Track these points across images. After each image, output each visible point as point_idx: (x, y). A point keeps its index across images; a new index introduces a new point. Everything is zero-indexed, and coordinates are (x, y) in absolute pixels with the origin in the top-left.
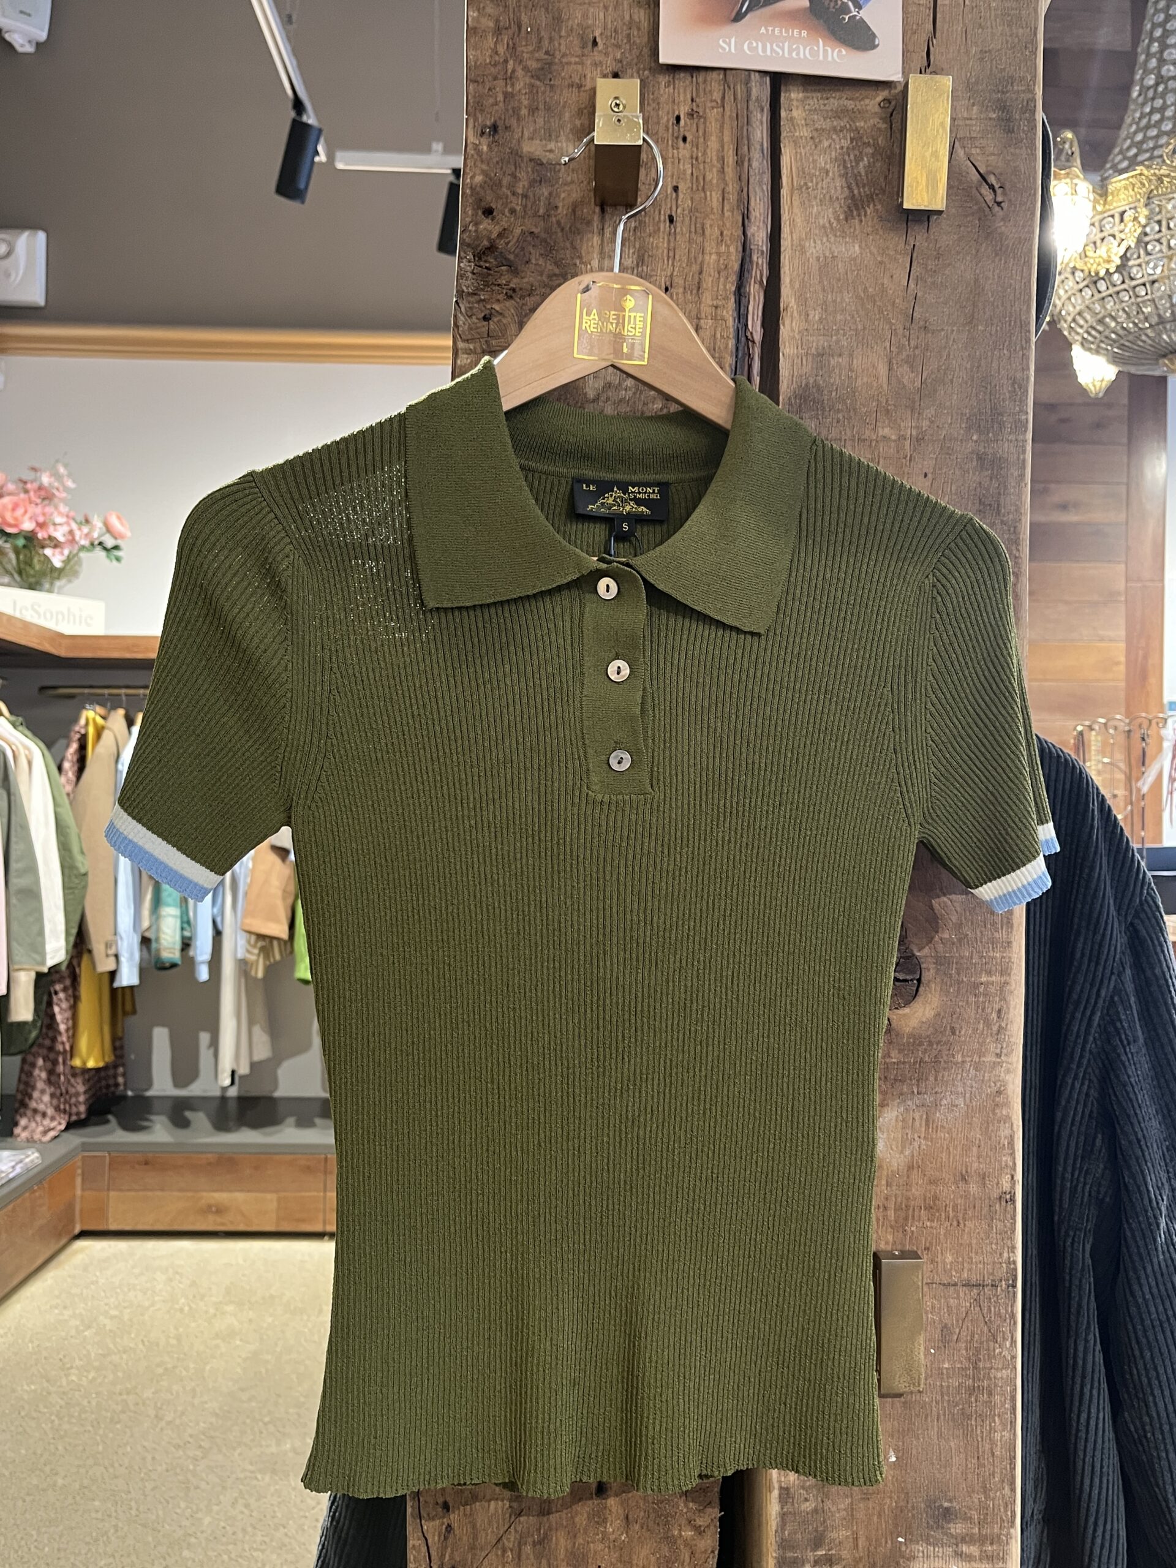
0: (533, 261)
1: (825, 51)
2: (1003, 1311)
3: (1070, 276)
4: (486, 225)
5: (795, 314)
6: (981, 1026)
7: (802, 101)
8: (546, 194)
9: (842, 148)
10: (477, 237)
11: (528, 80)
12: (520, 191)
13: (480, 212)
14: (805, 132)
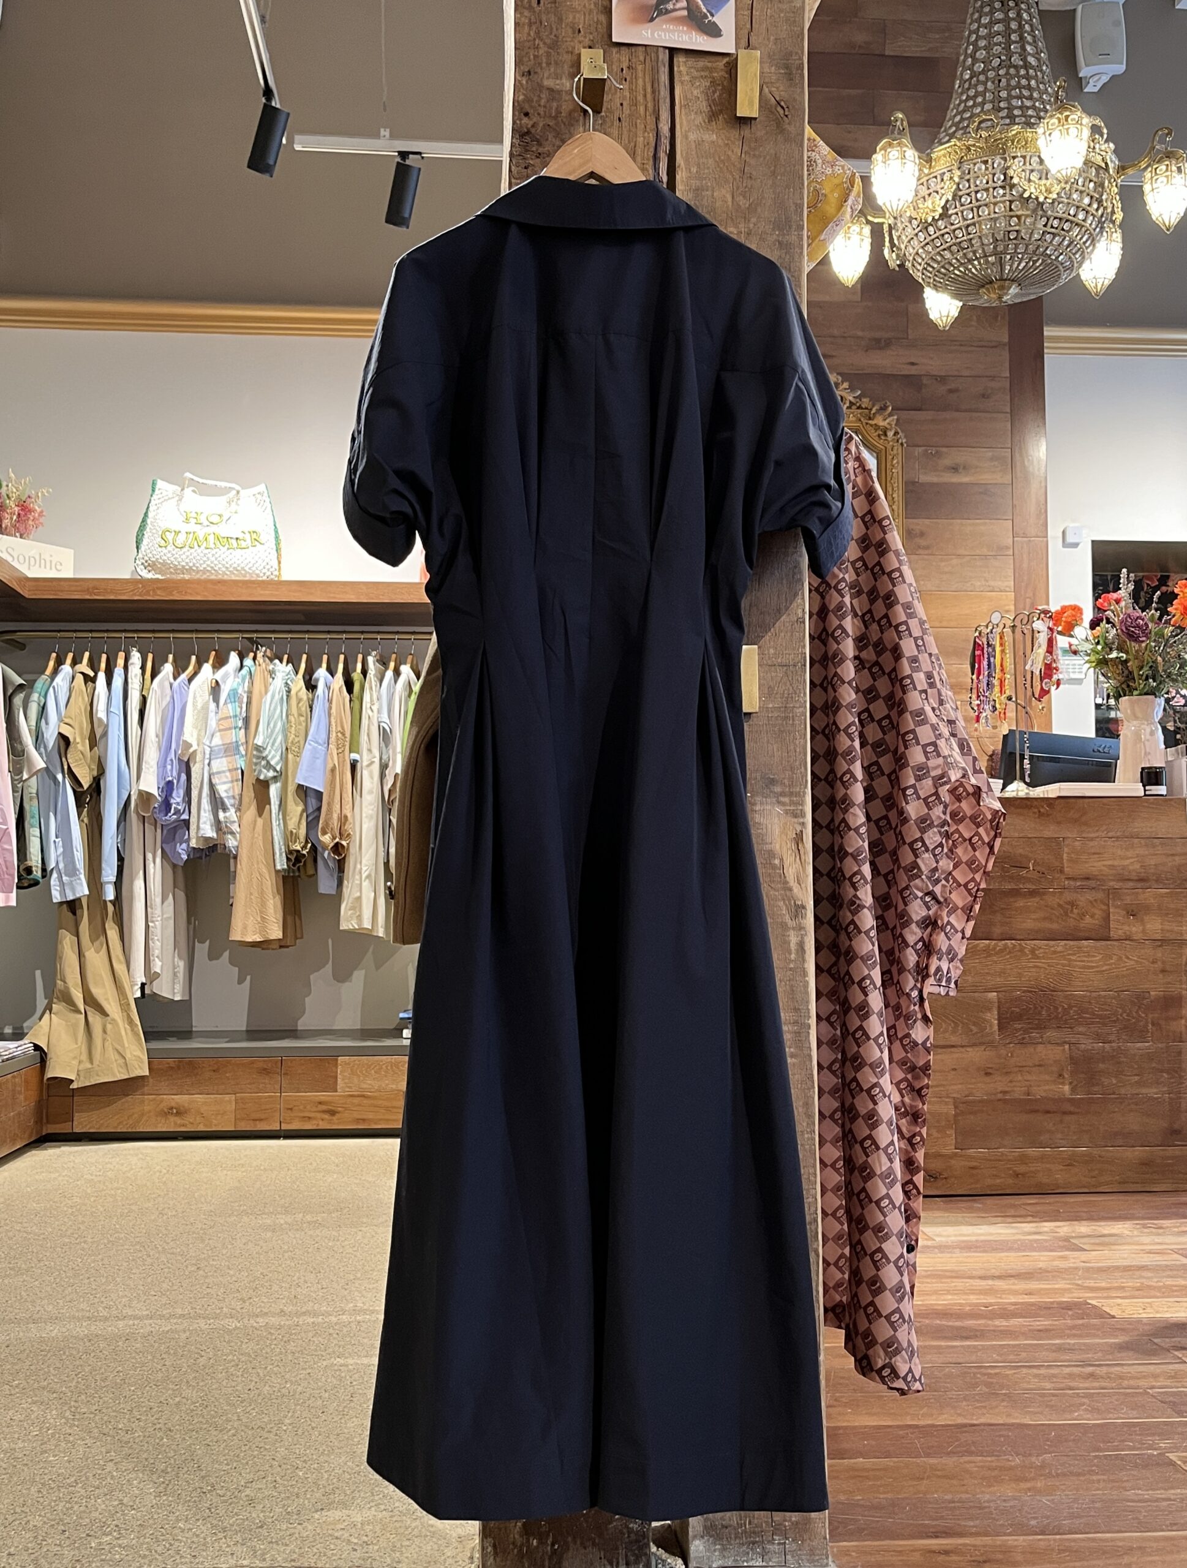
0: (548, 138)
1: (696, 38)
2: (800, 678)
3: (908, 224)
4: (525, 120)
5: (684, 169)
7: (685, 63)
8: (555, 106)
9: (706, 86)
10: (522, 127)
11: (546, 49)
12: (543, 104)
13: (523, 114)
14: (687, 78)
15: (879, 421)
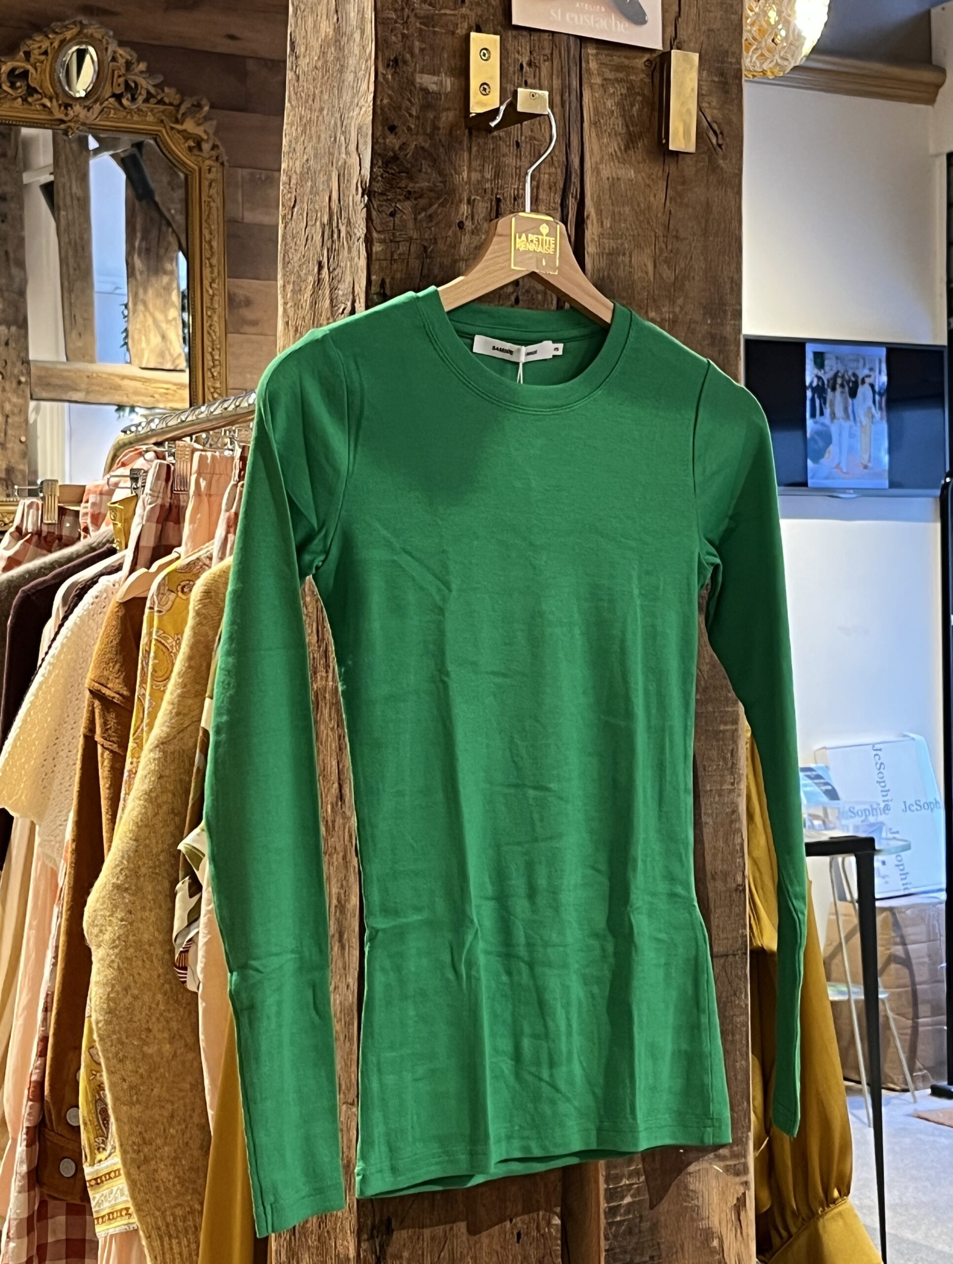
0: (424, 170)
1: (616, 24)
2: (740, 973)
4: (389, 138)
5: (595, 222)
6: (721, 763)
7: (597, 55)
8: (432, 117)
9: (621, 95)
10: (385, 149)
11: (418, 25)
12: (414, 114)
13: (386, 128)
14: (598, 80)
15: (189, 126)
